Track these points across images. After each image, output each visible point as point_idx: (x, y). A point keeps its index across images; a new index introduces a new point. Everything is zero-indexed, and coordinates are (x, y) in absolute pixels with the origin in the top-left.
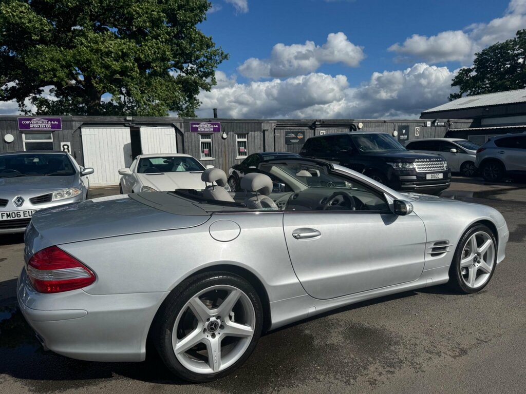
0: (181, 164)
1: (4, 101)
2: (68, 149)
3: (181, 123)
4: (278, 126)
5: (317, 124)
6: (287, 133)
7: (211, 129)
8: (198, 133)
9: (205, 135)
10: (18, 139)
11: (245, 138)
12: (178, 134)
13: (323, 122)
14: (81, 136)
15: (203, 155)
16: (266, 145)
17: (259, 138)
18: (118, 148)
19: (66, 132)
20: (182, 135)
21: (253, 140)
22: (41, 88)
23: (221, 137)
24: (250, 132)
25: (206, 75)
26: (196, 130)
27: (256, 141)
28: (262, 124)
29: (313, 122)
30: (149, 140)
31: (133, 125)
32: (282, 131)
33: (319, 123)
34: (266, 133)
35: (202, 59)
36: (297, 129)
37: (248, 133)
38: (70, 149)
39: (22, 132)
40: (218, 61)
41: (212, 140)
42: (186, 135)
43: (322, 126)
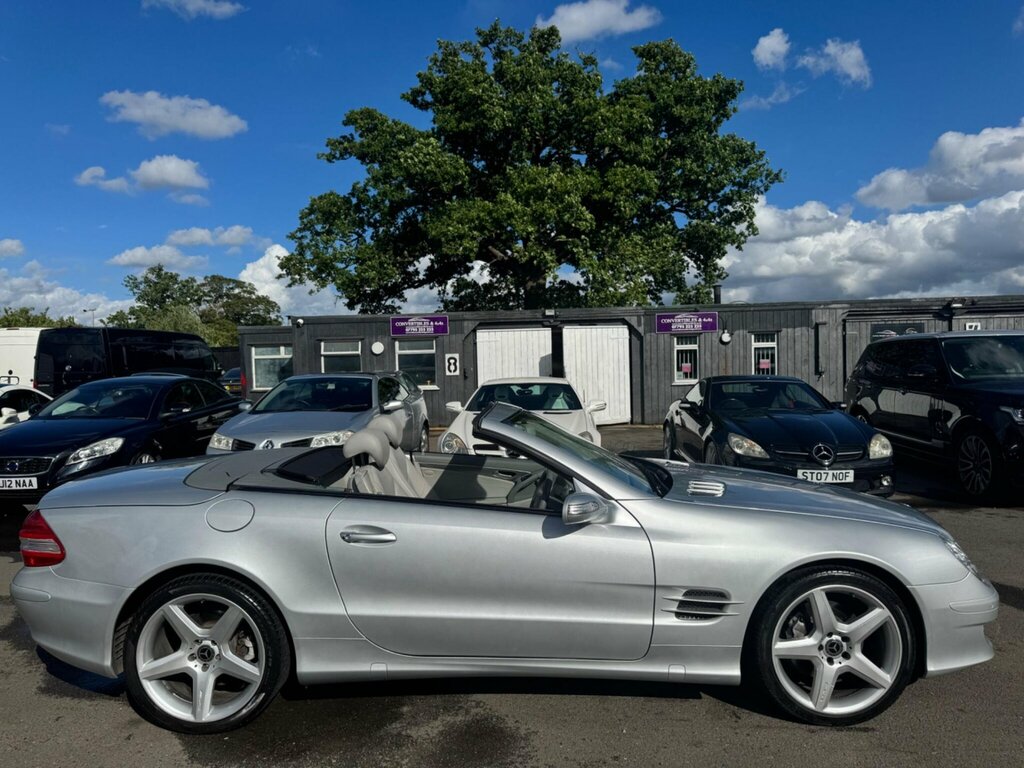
0: (561, 395)
1: (416, 287)
2: (455, 364)
3: (639, 317)
4: (851, 314)
5: (955, 308)
6: (876, 329)
7: (699, 326)
8: (671, 335)
9: (684, 338)
10: (390, 349)
11: (773, 341)
12: (633, 337)
13: (973, 303)
14: (475, 344)
15: (680, 376)
16: (820, 355)
17: (804, 340)
18: (531, 361)
19: (454, 337)
20: (640, 338)
21: (791, 343)
22: (470, 265)
23: (717, 340)
24: (784, 330)
25: (738, 217)
26: (668, 327)
27: (798, 347)
28: (814, 312)
29: (945, 304)
30: (578, 349)
31: (555, 324)
32: (863, 325)
33: (959, 305)
34: (822, 331)
35: (727, 190)
36: (902, 320)
37: (778, 332)
38: (458, 364)
39: (395, 339)
40: (762, 189)
41: (699, 347)
42: (647, 338)
43: (968, 313)
